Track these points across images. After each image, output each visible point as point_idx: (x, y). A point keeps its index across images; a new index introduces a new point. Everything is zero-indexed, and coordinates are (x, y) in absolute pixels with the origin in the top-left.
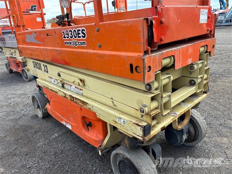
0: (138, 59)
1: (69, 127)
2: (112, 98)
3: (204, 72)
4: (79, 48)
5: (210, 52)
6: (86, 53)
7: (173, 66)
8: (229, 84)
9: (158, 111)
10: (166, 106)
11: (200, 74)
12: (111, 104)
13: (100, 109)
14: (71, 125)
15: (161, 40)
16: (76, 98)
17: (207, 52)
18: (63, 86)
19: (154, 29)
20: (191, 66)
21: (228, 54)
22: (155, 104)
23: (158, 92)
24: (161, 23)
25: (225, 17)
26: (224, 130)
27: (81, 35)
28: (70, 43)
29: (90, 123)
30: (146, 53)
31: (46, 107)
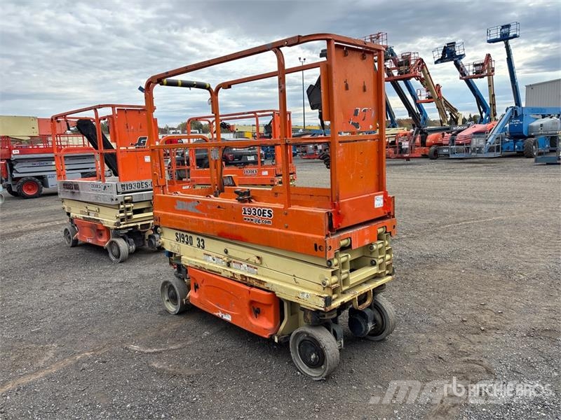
0: (320, 240)
1: (228, 318)
2: (294, 276)
3: (384, 252)
4: (261, 225)
5: (390, 233)
6: (271, 231)
7: (350, 246)
8: (452, 273)
9: (338, 285)
10: (345, 281)
11: (380, 254)
12: (293, 282)
13: (281, 287)
14: (231, 315)
15: (339, 226)
16: (250, 278)
17: (386, 232)
18: (229, 265)
19: (333, 219)
20: (370, 246)
21: (468, 222)
22: (335, 279)
23: (337, 268)
24: (338, 213)
25: (487, 140)
26: (424, 326)
27: (267, 214)
28: (252, 220)
29: (258, 309)
30: (327, 236)
31: (188, 295)
